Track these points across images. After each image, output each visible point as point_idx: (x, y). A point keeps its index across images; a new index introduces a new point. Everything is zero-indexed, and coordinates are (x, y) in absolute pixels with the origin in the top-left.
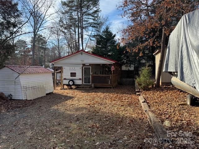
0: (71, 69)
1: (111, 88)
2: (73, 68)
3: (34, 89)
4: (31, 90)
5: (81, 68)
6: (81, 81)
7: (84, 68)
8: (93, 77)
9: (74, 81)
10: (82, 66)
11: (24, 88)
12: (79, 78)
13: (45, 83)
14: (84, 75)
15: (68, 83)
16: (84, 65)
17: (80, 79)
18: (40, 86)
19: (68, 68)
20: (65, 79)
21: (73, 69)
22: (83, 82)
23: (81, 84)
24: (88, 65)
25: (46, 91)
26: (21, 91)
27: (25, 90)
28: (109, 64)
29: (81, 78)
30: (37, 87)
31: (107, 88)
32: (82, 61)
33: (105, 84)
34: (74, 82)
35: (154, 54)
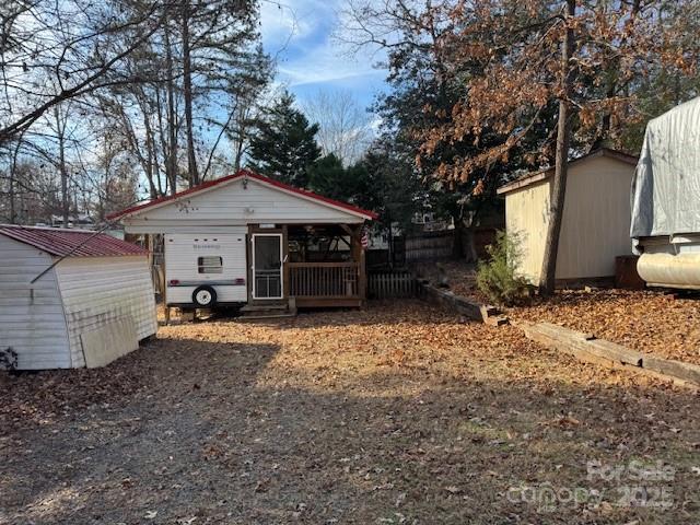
0: (201, 242)
1: (358, 309)
2: (210, 238)
3: (104, 321)
4: (95, 326)
5: (244, 238)
6: (245, 288)
7: (253, 240)
8: (290, 273)
9: (215, 288)
10: (246, 230)
11: (75, 320)
12: (234, 278)
13: (134, 297)
14: (253, 267)
15: (190, 300)
16: (254, 227)
17: (239, 282)
18: (120, 309)
19: (187, 239)
20: (175, 283)
21: (211, 242)
22: (253, 293)
23: (245, 299)
24: (273, 226)
25: (137, 329)
26: (63, 333)
27: (77, 325)
28: (348, 225)
29: (245, 278)
30: (112, 315)
31: (344, 309)
32: (247, 211)
33: (336, 297)
34: (214, 294)
35: (499, 191)
